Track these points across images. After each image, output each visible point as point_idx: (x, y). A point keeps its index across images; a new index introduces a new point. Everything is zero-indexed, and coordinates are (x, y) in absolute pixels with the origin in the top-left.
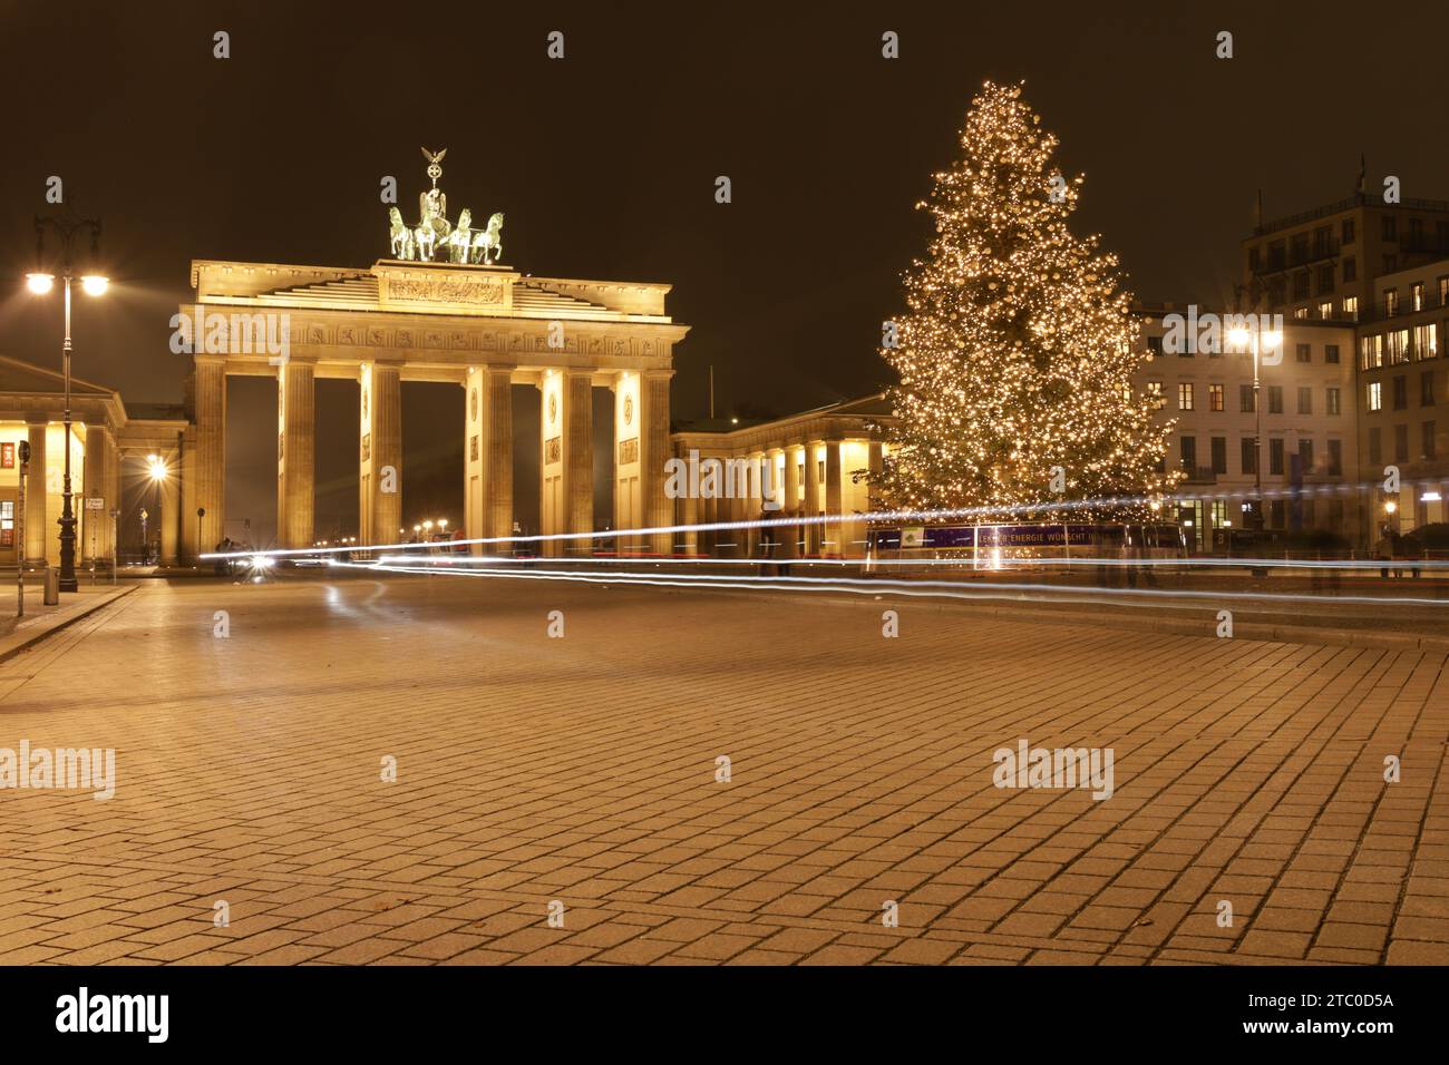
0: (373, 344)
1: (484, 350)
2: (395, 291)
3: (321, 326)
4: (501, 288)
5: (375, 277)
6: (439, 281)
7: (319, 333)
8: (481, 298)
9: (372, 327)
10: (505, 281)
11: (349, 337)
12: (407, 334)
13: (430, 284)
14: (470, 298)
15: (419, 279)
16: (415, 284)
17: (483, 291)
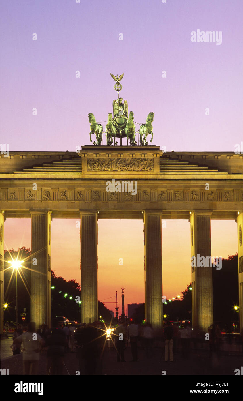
0: (79, 200)
1: (143, 201)
2: (91, 166)
3: (49, 189)
4: (152, 160)
5: (80, 157)
6: (116, 158)
7: (48, 193)
8: (141, 168)
9: (78, 189)
10: (155, 155)
11: (64, 195)
12: (98, 192)
13: (111, 160)
14: (135, 168)
15: (105, 157)
16: (102, 160)
17: (142, 163)
